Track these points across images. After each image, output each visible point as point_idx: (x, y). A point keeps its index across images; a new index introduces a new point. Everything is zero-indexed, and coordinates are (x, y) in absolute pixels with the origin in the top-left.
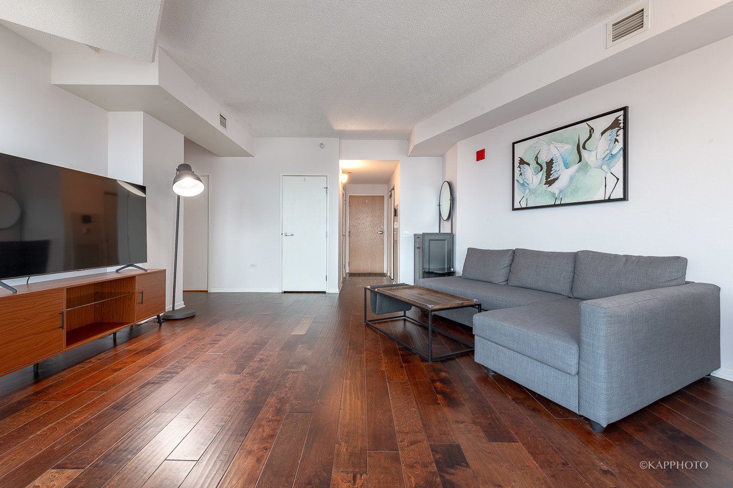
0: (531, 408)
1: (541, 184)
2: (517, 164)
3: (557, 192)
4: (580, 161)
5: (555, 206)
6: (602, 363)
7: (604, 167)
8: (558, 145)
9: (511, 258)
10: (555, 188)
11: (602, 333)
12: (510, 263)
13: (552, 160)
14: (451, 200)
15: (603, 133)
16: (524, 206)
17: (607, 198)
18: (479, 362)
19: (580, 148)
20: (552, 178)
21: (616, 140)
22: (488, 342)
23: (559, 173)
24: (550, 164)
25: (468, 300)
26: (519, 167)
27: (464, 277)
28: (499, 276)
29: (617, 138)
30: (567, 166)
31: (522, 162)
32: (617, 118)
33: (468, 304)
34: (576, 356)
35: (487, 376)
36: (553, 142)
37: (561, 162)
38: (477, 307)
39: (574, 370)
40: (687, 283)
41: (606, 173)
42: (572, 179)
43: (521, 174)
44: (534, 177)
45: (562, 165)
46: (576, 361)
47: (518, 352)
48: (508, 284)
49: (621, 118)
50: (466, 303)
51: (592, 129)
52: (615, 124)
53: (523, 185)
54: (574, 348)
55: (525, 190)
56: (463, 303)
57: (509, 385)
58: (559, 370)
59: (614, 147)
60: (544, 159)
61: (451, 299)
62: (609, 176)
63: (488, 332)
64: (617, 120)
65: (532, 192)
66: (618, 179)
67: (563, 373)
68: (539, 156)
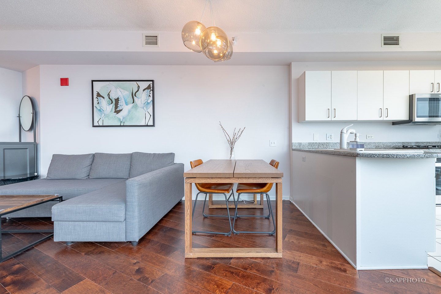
0: (98, 253)
1: (112, 112)
2: (95, 96)
3: (121, 118)
4: (133, 102)
5: (120, 126)
6: (136, 209)
7: (145, 108)
8: (122, 90)
9: (91, 160)
10: (120, 115)
11: (136, 194)
12: (91, 163)
13: (118, 98)
14: (33, 113)
15: (144, 90)
16: (101, 124)
17: (146, 125)
18: (58, 241)
19: (133, 95)
20: (118, 109)
21: (150, 96)
22: (66, 222)
23: (123, 107)
24: (117, 100)
25: (49, 196)
26: (97, 98)
27: (49, 178)
28: (82, 173)
29: (150, 95)
30: (127, 104)
31: (99, 95)
32: (150, 84)
33: (49, 199)
34: (124, 210)
35: (67, 247)
36: (118, 88)
37: (123, 100)
38: (59, 199)
39: (123, 219)
40: (175, 164)
41: (146, 111)
42: (129, 111)
43: (98, 103)
44: (108, 107)
45: (124, 103)
46: (124, 213)
47: (89, 221)
48: (89, 178)
49: (151, 85)
50: (46, 199)
51: (139, 86)
52: (149, 87)
53: (100, 110)
54: (123, 206)
55: (102, 114)
56: (42, 200)
57: (84, 246)
58: (115, 222)
59: (149, 99)
60: (113, 96)
61: (29, 199)
62: (147, 113)
63: (65, 215)
64: (149, 85)
65: (106, 116)
66: (151, 116)
67: (118, 223)
68: (110, 94)
